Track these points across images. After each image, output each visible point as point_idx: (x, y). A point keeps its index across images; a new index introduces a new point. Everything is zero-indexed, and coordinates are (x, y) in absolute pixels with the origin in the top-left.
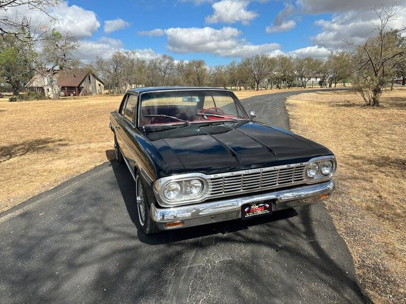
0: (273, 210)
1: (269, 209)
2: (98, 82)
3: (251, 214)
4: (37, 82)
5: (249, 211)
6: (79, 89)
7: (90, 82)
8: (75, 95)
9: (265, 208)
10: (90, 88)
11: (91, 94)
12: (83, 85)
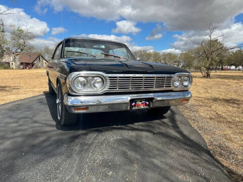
0: (151, 107)
1: (149, 105)
2: (44, 61)
3: (136, 108)
4: (6, 59)
5: (135, 106)
6: (33, 65)
7: (40, 61)
8: (29, 68)
9: (146, 105)
10: (40, 65)
11: (40, 68)
12: (35, 62)
